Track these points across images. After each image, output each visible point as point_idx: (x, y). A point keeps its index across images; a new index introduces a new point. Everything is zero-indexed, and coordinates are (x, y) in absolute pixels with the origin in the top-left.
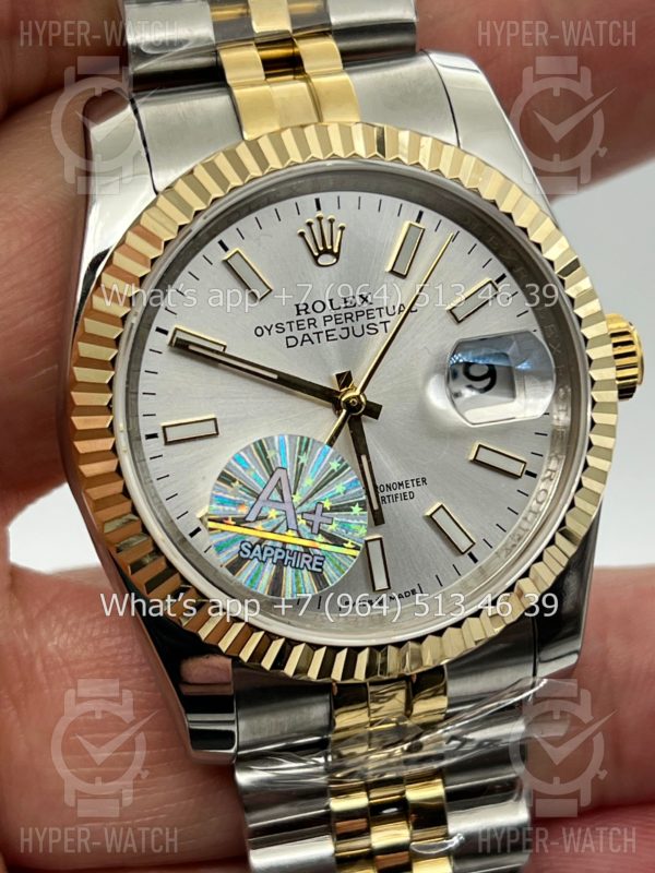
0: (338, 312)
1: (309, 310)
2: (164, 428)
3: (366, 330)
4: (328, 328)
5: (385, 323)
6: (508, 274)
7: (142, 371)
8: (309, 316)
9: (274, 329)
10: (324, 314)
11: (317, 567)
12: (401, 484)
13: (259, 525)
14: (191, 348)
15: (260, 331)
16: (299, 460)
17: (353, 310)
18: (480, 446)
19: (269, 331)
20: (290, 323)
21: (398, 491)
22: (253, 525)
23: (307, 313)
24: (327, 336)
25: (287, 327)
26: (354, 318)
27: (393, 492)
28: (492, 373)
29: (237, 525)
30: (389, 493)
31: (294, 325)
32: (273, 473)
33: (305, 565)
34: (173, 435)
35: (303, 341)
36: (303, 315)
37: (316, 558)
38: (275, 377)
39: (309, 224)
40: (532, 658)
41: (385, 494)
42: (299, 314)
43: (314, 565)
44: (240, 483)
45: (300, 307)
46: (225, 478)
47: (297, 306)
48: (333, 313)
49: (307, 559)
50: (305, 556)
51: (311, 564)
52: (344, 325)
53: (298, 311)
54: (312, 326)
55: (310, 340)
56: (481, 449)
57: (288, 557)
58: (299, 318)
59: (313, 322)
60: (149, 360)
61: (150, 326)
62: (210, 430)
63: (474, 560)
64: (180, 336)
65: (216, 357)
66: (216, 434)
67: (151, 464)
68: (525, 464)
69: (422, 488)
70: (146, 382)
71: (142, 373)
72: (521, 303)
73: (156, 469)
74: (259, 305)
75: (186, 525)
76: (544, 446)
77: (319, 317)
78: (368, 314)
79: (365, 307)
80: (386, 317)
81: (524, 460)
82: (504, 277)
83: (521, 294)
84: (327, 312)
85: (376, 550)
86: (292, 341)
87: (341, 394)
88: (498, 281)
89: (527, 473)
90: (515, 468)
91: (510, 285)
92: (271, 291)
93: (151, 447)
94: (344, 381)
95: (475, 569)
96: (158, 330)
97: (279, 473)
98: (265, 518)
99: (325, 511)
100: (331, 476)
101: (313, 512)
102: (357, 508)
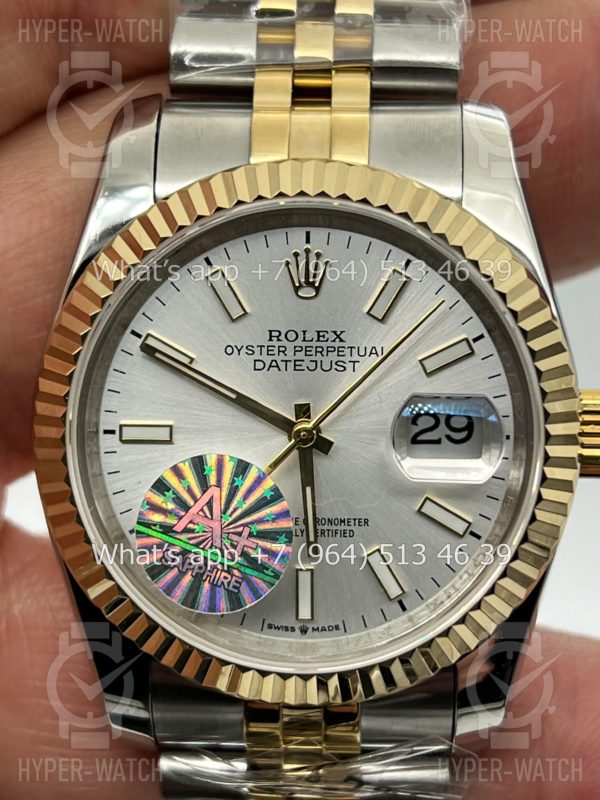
0: (309, 344)
1: (282, 337)
2: (121, 426)
3: (334, 366)
4: (296, 358)
5: (354, 362)
6: (486, 334)
7: (111, 369)
8: (280, 343)
9: (244, 350)
10: (295, 344)
11: (234, 587)
12: (343, 521)
13: (184, 537)
14: (158, 355)
15: (230, 350)
16: (233, 481)
17: (324, 345)
18: (427, 498)
19: (239, 351)
20: (261, 346)
21: (338, 527)
22: (177, 536)
23: (279, 340)
24: (295, 365)
25: (257, 350)
26: (325, 353)
27: (334, 528)
28: (470, 427)
29: (162, 533)
30: (330, 527)
31: (265, 350)
32: (208, 488)
33: (223, 583)
34: (128, 434)
35: (270, 366)
36: (275, 342)
37: (234, 578)
38: (234, 396)
39: (296, 255)
40: (451, 712)
41: (326, 527)
42: (271, 340)
43: (231, 585)
44: (174, 493)
45: (274, 334)
46: (161, 486)
47: (271, 332)
48: (304, 344)
49: (225, 578)
50: (224, 574)
51: (229, 583)
52: (313, 358)
53: (271, 336)
54: (281, 353)
55: (277, 366)
56: (428, 502)
57: (207, 573)
58: (270, 343)
59: (283, 350)
60: (119, 360)
61: (125, 327)
62: (164, 434)
63: (404, 609)
64: (150, 342)
65: (181, 369)
66: (170, 442)
67: (105, 459)
68: (470, 524)
69: (363, 528)
70: (113, 380)
71: (111, 371)
72: (496, 365)
73: (108, 463)
74: (233, 325)
75: (128, 522)
76: (494, 510)
77: (290, 346)
78: (339, 351)
79: (337, 344)
80: (355, 357)
81: (470, 520)
82: (482, 337)
83: (496, 357)
84: (299, 342)
85: (305, 580)
86: (259, 365)
87: (294, 424)
88: (475, 340)
89: (472, 534)
90: (460, 527)
91: (486, 346)
92: (246, 313)
93: (107, 442)
94: (303, 411)
95: (405, 616)
96: (133, 333)
97: (213, 491)
98: (192, 531)
99: (251, 535)
100: (263, 503)
101: (240, 534)
102: (283, 538)
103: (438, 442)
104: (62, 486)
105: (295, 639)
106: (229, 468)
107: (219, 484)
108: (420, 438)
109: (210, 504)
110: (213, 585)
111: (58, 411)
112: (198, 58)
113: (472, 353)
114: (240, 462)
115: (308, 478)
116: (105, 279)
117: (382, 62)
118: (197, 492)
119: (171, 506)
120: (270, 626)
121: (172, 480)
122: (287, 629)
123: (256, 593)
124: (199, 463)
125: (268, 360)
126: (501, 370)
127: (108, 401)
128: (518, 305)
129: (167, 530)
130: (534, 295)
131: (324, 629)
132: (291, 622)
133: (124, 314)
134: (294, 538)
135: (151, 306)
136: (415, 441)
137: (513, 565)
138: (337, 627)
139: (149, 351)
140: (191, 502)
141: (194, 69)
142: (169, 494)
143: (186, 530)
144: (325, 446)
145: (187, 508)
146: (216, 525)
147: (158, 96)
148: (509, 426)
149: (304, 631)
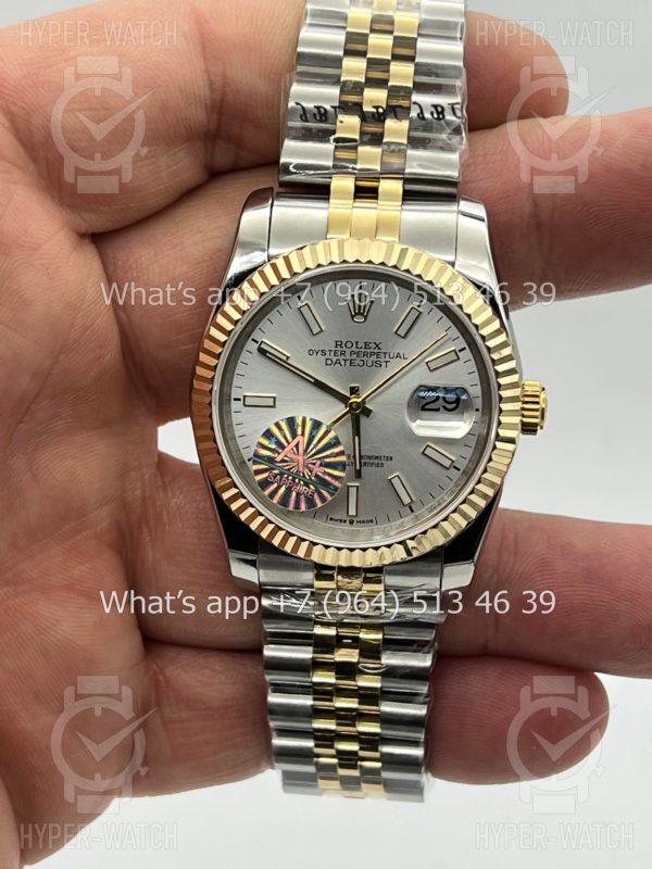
0: (360, 350)
1: (343, 345)
2: (245, 397)
3: (375, 364)
4: (351, 358)
6: (467, 348)
7: (239, 362)
8: (342, 349)
9: (320, 353)
10: (351, 349)
11: (311, 495)
14: (268, 355)
17: (369, 351)
18: (428, 446)
19: (317, 353)
20: (330, 351)
21: (374, 461)
23: (341, 347)
24: (351, 363)
25: (328, 353)
26: (369, 356)
27: (372, 461)
29: (268, 462)
31: (332, 353)
32: (296, 437)
33: (304, 492)
34: (249, 401)
35: (336, 363)
36: (339, 348)
37: (311, 491)
38: (313, 381)
41: (366, 461)
42: (336, 347)
43: (309, 494)
44: (276, 438)
45: (338, 343)
47: (336, 342)
48: (356, 350)
49: (305, 490)
51: (307, 493)
52: (362, 359)
53: (337, 345)
54: (343, 355)
55: (340, 363)
56: (428, 448)
57: (295, 486)
58: (336, 349)
59: (343, 353)
60: (244, 356)
61: (249, 337)
62: (271, 402)
63: (412, 511)
64: (263, 346)
65: (281, 363)
66: (274, 407)
67: (234, 415)
68: (453, 461)
69: (389, 462)
70: (240, 369)
71: (239, 364)
72: (472, 366)
73: (235, 418)
74: (314, 338)
75: (247, 454)
76: (468, 453)
77: (348, 351)
78: (378, 355)
79: (376, 350)
80: (388, 359)
81: (453, 459)
82: (464, 349)
83: (473, 361)
84: (354, 349)
85: (353, 492)
86: (329, 362)
87: (350, 399)
88: (460, 351)
89: (455, 467)
90: (447, 463)
91: (467, 354)
92: (321, 331)
93: (235, 406)
94: (354, 391)
95: (412, 516)
96: (253, 340)
97: (299, 438)
98: (286, 461)
99: (321, 465)
100: (328, 446)
101: (314, 464)
102: (340, 467)
103: (438, 410)
104: (209, 432)
105: (347, 527)
106: (309, 425)
107: (303, 434)
108: (427, 407)
109: (297, 446)
110: (298, 494)
111: (207, 387)
112: (298, 167)
113: (458, 358)
114: (316, 421)
115: (357, 431)
116: (237, 308)
117: (409, 174)
118: (290, 439)
119: (273, 446)
120: (331, 519)
121: (275, 431)
122: (341, 521)
123: (323, 499)
124: (291, 422)
125: (334, 359)
126: (475, 369)
127: (237, 381)
128: (485, 332)
129: (271, 460)
130: (496, 325)
131: (364, 522)
132: (344, 517)
133: (249, 328)
134: (347, 467)
135: (264, 324)
136: (423, 409)
137: (477, 487)
138: (371, 521)
139: (262, 352)
140: (286, 444)
141: (295, 173)
142: (274, 440)
143: (283, 461)
144: (367, 413)
145: (283, 447)
146: (301, 458)
147: (272, 189)
148: (479, 403)
149: (351, 522)
